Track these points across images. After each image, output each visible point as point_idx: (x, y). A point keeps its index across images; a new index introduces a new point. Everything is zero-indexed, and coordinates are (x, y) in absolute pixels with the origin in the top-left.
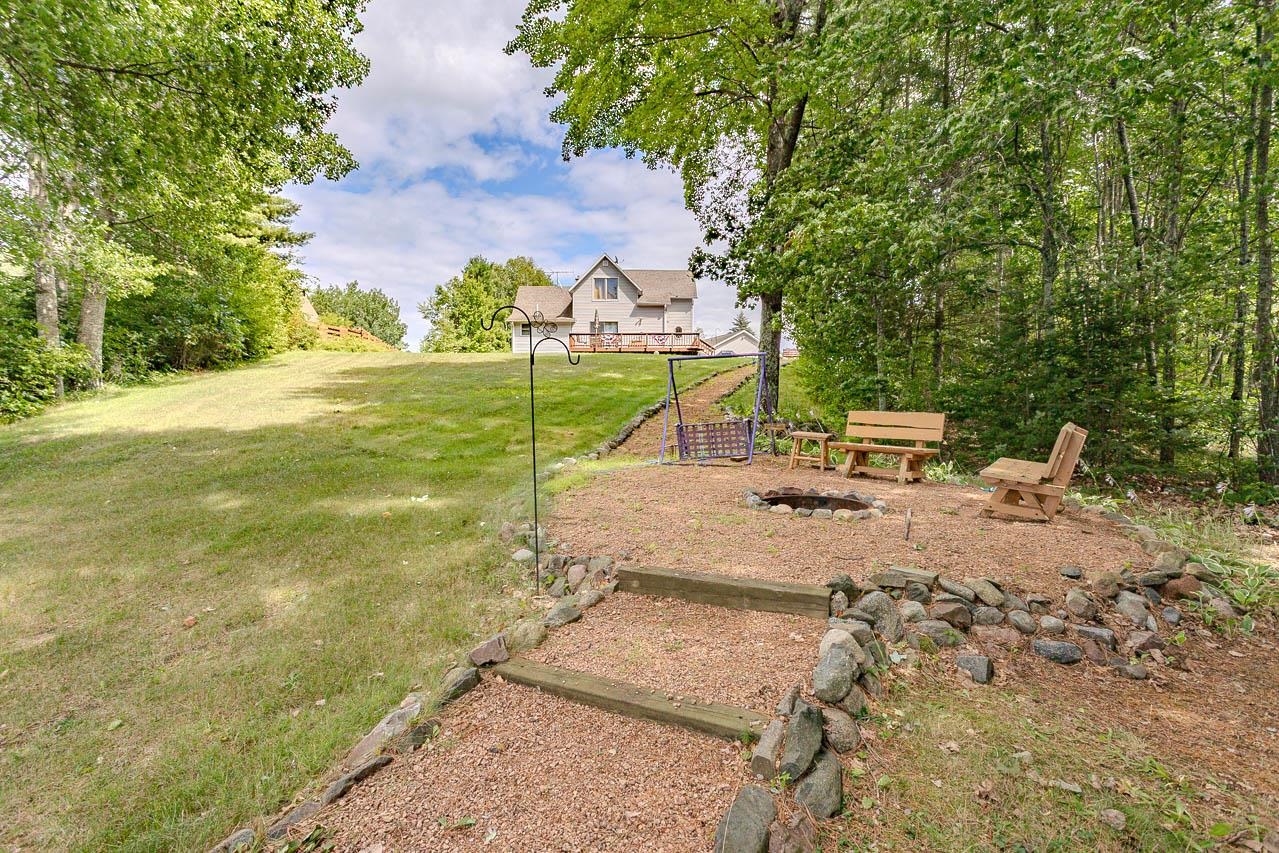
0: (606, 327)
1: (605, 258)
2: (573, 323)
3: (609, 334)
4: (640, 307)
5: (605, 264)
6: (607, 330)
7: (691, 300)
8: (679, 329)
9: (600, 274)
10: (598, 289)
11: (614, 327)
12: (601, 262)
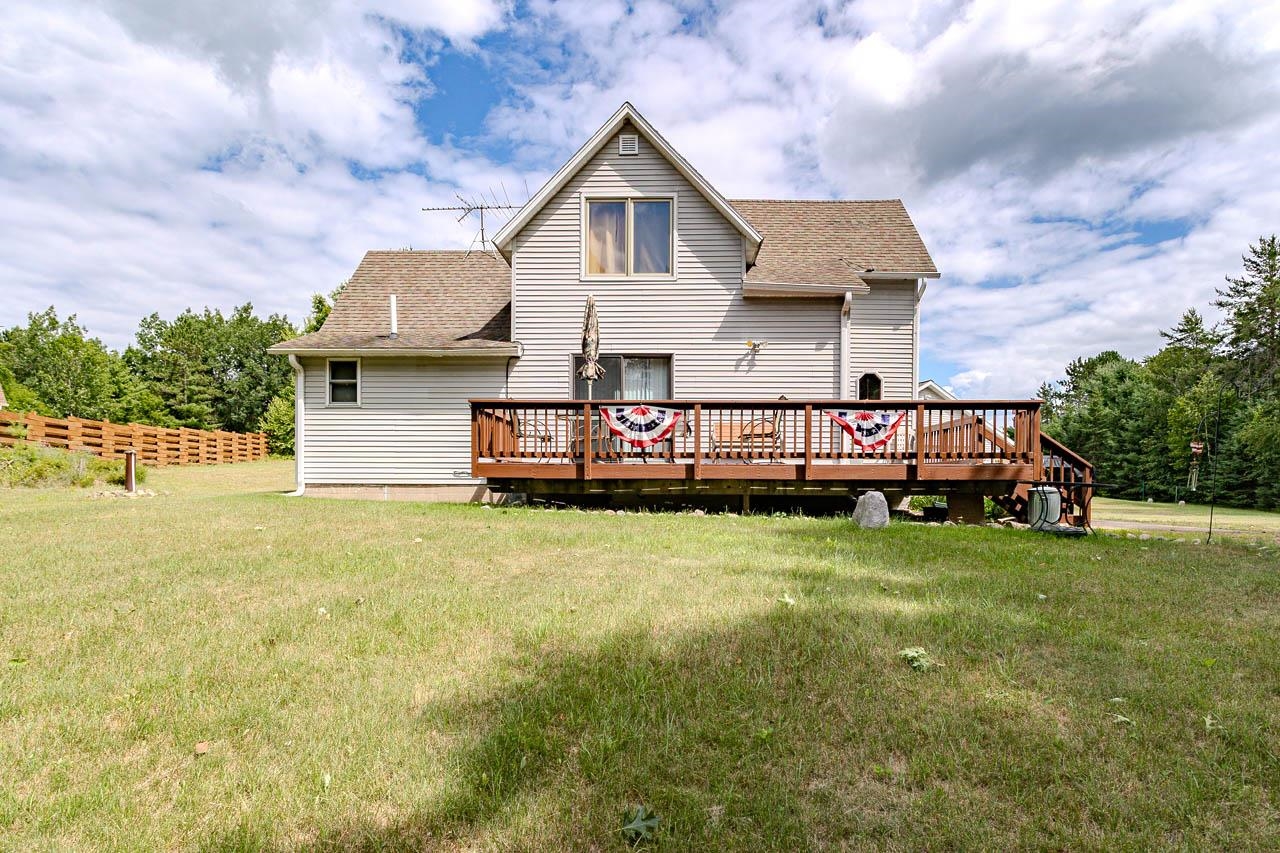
0: (631, 377)
1: (628, 125)
2: (511, 361)
3: (641, 406)
4: (753, 301)
5: (627, 144)
6: (635, 388)
7: (914, 282)
8: (870, 384)
9: (608, 183)
10: (601, 238)
11: (657, 375)
12: (613, 138)
